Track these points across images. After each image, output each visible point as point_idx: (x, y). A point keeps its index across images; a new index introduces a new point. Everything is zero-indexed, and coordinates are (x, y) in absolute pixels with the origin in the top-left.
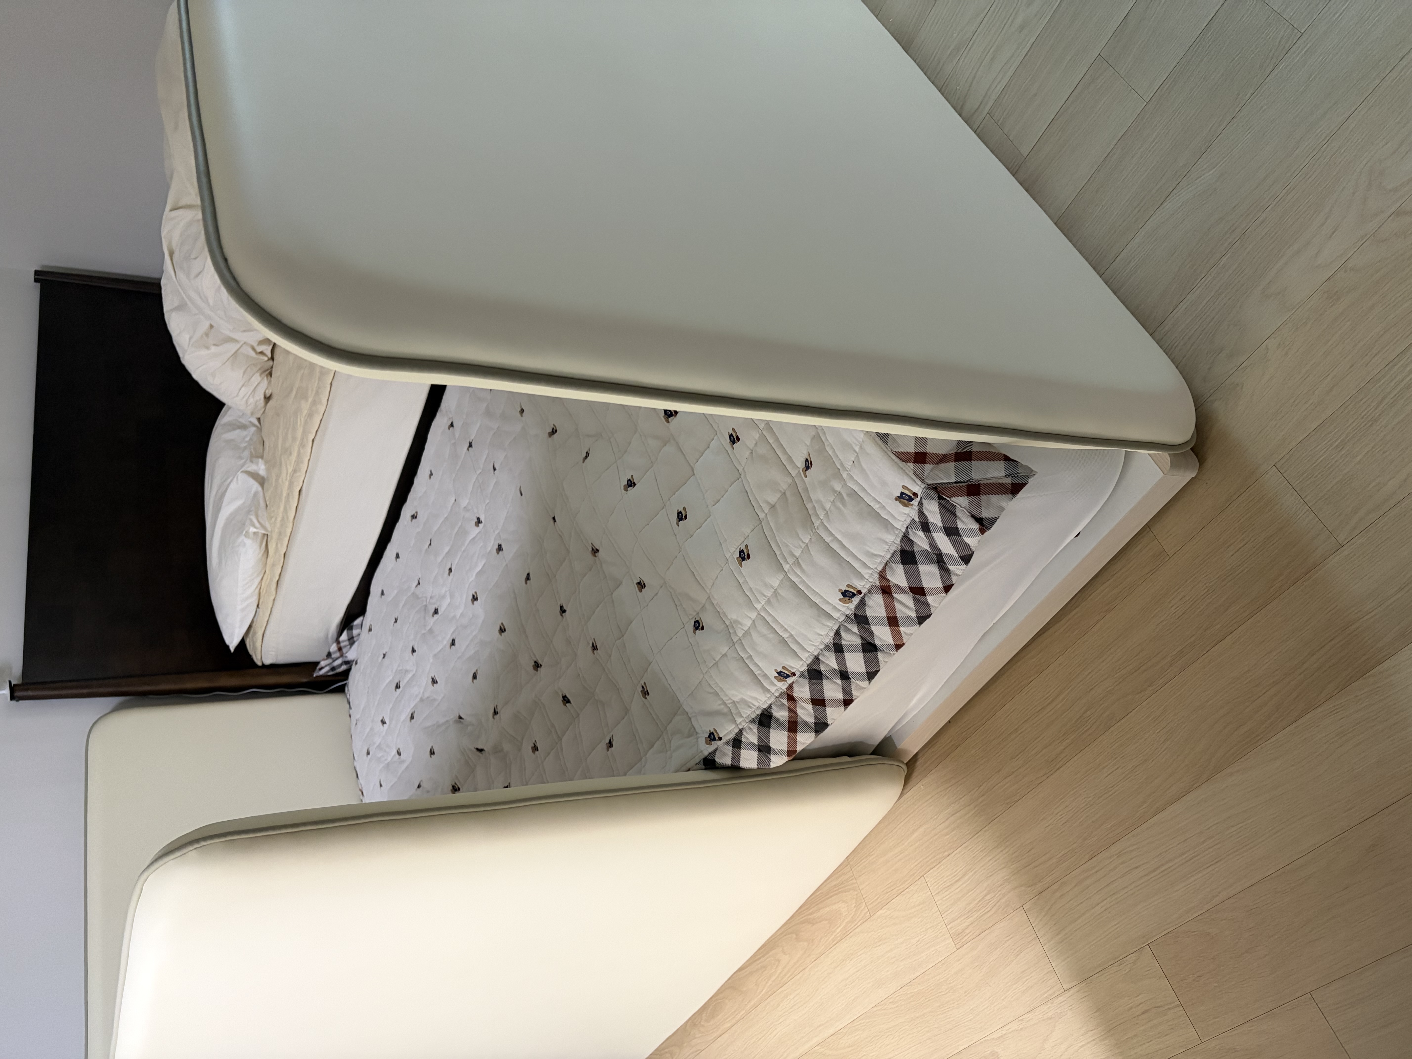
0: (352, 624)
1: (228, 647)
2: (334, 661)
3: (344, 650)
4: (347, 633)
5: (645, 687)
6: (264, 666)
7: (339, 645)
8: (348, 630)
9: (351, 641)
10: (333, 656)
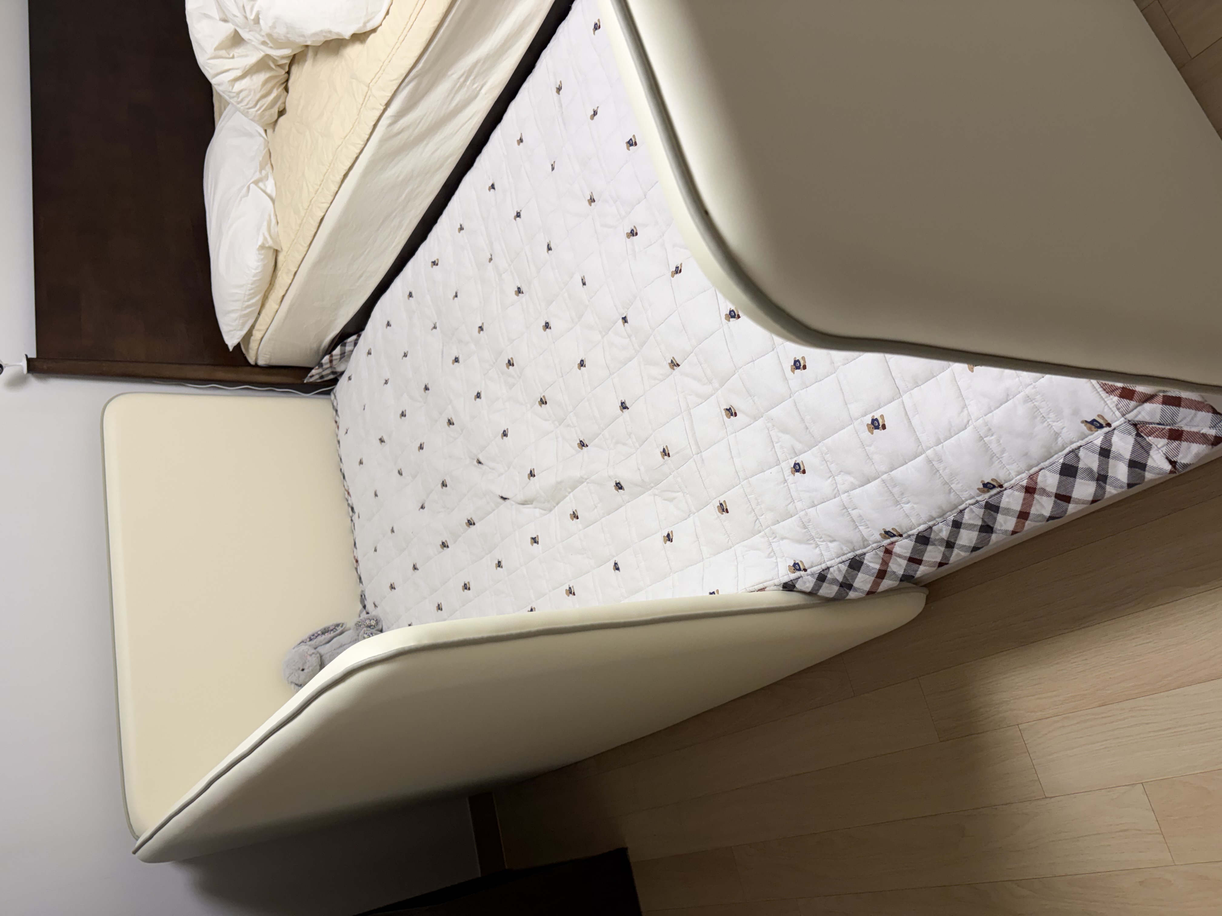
0: (345, 341)
1: (226, 346)
2: (324, 371)
3: (334, 363)
4: (341, 348)
5: (724, 505)
6: (256, 366)
7: (331, 358)
8: (341, 346)
9: (342, 356)
10: (325, 367)
